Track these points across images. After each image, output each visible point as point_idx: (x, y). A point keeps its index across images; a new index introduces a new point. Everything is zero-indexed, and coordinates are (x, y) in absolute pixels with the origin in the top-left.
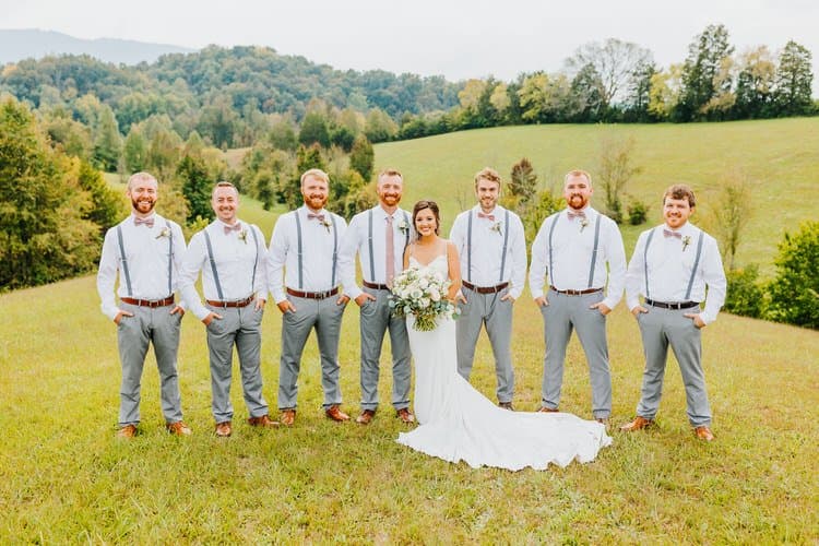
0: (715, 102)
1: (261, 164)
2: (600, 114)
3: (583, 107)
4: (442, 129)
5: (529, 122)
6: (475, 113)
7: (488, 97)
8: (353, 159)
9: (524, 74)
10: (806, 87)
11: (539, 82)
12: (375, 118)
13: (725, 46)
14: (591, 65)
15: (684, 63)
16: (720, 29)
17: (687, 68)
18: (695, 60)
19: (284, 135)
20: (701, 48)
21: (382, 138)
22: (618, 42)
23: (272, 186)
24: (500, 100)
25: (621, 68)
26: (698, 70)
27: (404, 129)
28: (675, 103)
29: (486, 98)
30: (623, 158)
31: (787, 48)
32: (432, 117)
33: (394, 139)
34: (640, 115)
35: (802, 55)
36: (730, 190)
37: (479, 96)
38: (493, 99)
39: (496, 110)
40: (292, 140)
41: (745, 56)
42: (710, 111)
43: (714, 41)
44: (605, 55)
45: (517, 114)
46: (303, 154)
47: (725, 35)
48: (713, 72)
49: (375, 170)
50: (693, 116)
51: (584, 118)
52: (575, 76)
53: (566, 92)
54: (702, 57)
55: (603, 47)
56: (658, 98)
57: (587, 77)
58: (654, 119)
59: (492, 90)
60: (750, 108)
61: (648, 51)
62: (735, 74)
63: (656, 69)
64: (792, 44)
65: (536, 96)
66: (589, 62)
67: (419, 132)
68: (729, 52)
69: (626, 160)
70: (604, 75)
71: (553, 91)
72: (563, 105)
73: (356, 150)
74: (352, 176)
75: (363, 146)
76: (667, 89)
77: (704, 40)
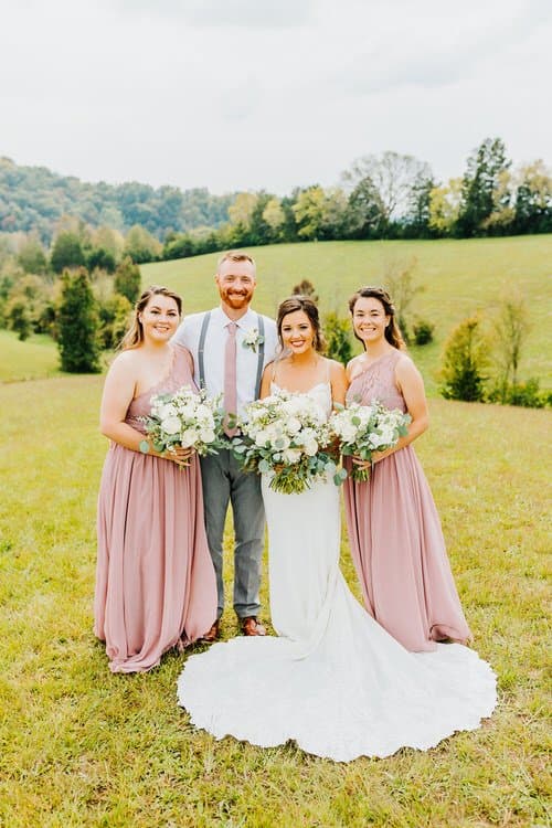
0: (495, 217)
1: (10, 291)
2: (380, 230)
3: (362, 223)
4: (211, 247)
5: (306, 239)
6: (247, 231)
7: (260, 213)
8: (118, 283)
9: (298, 189)
11: (315, 197)
12: (135, 237)
13: (503, 160)
14: (368, 178)
15: (463, 178)
16: (496, 143)
17: (466, 181)
18: (474, 174)
19: (35, 257)
20: (479, 161)
21: (143, 258)
22: (395, 155)
23: (28, 315)
24: (273, 216)
25: (400, 181)
26: (477, 184)
27: (169, 249)
28: (456, 218)
29: (258, 213)
30: (406, 276)
32: (199, 234)
33: (158, 260)
34: (420, 230)
36: (509, 307)
37: (251, 211)
38: (266, 215)
39: (269, 227)
40: (43, 263)
41: (522, 170)
42: (490, 226)
43: (491, 155)
44: (383, 169)
45: (293, 231)
46: (67, 278)
47: (502, 148)
48: (492, 187)
50: (474, 232)
51: (363, 235)
52: (353, 190)
53: (344, 206)
54: (480, 171)
55: (380, 158)
56: (439, 214)
57: (364, 192)
58: (435, 235)
59: (265, 205)
60: (530, 222)
61: (426, 164)
62: (513, 188)
63: (435, 183)
65: (311, 211)
66: (365, 175)
67: (186, 251)
68: (507, 166)
69: (409, 278)
70: (381, 188)
71: (331, 206)
72: (341, 221)
73: (121, 272)
74: (118, 302)
75: (128, 268)
76: (447, 203)
77: (482, 153)
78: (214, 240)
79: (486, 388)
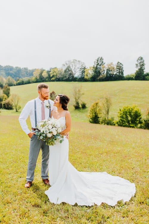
0: (101, 76)
2: (72, 79)
3: (67, 77)
4: (29, 82)
5: (53, 81)
6: (38, 78)
7: (42, 74)
8: (4, 91)
9: (51, 68)
10: (122, 73)
11: (56, 70)
12: (9, 79)
13: (103, 62)
14: (69, 66)
15: (93, 66)
16: (101, 58)
17: (94, 68)
18: (96, 66)
20: (97, 62)
21: (11, 85)
22: (76, 60)
24: (45, 75)
25: (77, 67)
26: (97, 68)
27: (17, 83)
28: (91, 76)
30: (79, 91)
31: (118, 63)
32: (25, 79)
33: (14, 85)
34: (82, 79)
35: (121, 65)
36: (106, 99)
37: (39, 74)
38: (43, 75)
39: (44, 78)
41: (108, 65)
42: (100, 79)
43: (100, 62)
44: (73, 63)
45: (50, 79)
47: (103, 59)
48: (100, 69)
49: (10, 94)
50: (96, 80)
51: (68, 80)
52: (65, 69)
53: (63, 73)
54: (97, 65)
55: (72, 61)
56: (87, 75)
57: (68, 69)
58: (86, 81)
59: (43, 72)
60: (110, 78)
61: (84, 63)
62: (105, 70)
63: (86, 68)
64: (119, 62)
65: (55, 74)
66: (69, 65)
67: (22, 83)
68: (104, 64)
69: (80, 91)
70: (73, 68)
71: (59, 72)
72: (62, 77)
73: (5, 88)
74: (4, 96)
75: (7, 87)
76: (89, 73)
77: (98, 61)
78: (29, 81)
79: (101, 120)
